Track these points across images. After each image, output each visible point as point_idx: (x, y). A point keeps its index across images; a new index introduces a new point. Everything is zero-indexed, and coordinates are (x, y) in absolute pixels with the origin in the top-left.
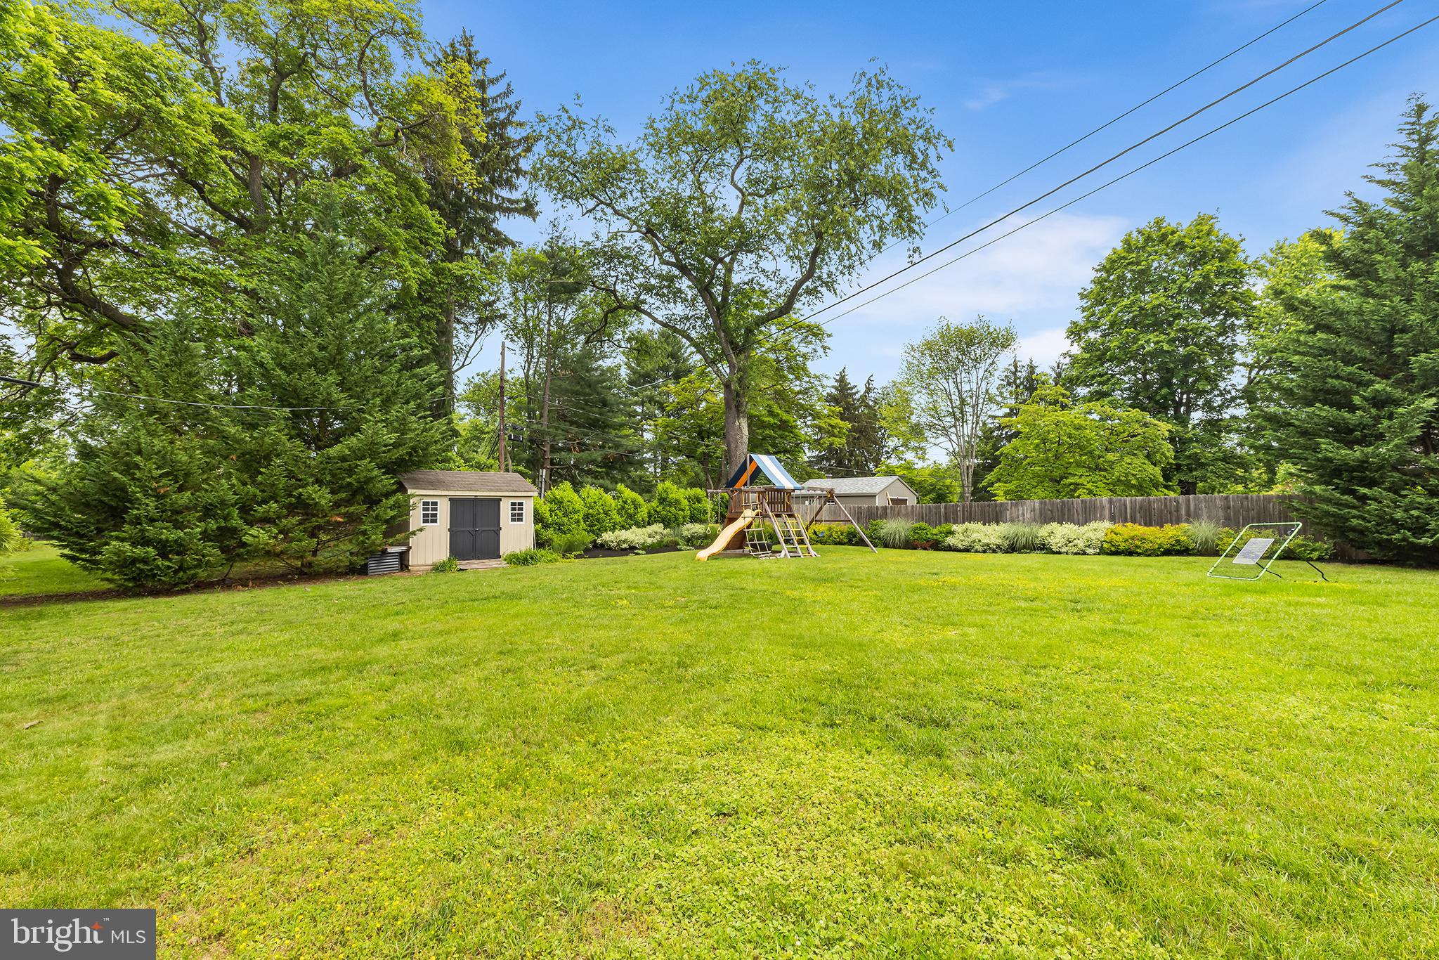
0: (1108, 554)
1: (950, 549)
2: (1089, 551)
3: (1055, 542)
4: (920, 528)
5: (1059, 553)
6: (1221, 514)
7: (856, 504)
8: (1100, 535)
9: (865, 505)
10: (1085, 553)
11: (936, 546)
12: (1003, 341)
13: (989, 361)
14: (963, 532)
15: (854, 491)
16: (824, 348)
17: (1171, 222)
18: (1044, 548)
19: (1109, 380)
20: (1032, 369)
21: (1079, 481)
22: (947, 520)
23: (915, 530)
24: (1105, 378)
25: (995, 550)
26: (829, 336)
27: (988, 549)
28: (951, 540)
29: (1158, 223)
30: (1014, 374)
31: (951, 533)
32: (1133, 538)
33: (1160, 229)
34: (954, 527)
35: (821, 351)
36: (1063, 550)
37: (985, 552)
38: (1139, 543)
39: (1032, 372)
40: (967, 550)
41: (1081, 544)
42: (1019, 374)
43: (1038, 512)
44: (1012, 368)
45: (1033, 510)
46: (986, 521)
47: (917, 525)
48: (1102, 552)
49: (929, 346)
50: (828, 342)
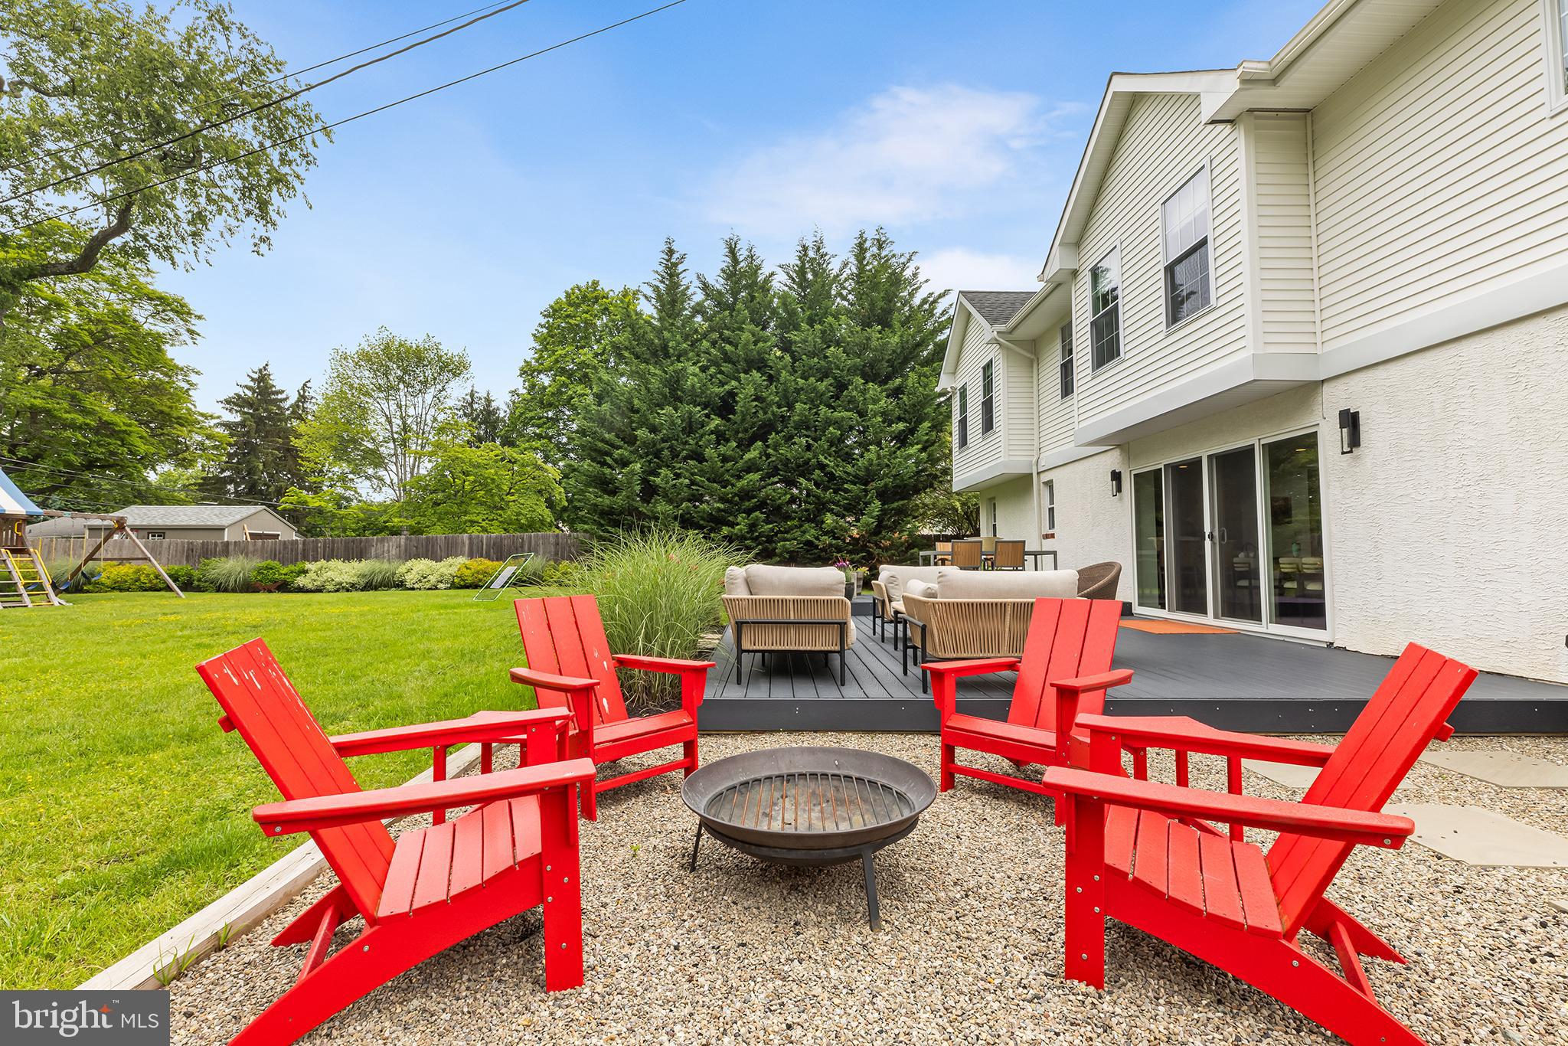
0: (458, 588)
1: (301, 590)
2: (440, 585)
3: (410, 579)
4: (267, 568)
5: (413, 589)
6: (553, 549)
7: (184, 540)
8: (453, 570)
9: (198, 540)
10: (437, 588)
11: (284, 587)
12: (453, 368)
13: (439, 387)
14: (318, 571)
15: (193, 523)
16: (191, 332)
17: (605, 286)
18: (400, 585)
19: (545, 423)
20: (488, 401)
21: (475, 519)
22: (305, 558)
23: (259, 571)
24: (541, 421)
25: (352, 588)
26: (199, 317)
27: (340, 588)
28: (301, 581)
29: (595, 283)
30: (471, 404)
31: (305, 572)
32: (478, 573)
33: (595, 290)
34: (308, 566)
35: (186, 336)
36: (416, 586)
37: (337, 591)
38: (481, 576)
39: (489, 405)
40: (319, 590)
41: (433, 579)
42: (475, 406)
43: (403, 548)
44: (469, 398)
45: (399, 546)
46: (347, 558)
47: (264, 564)
48: (454, 586)
49: (366, 357)
50: (197, 326)
